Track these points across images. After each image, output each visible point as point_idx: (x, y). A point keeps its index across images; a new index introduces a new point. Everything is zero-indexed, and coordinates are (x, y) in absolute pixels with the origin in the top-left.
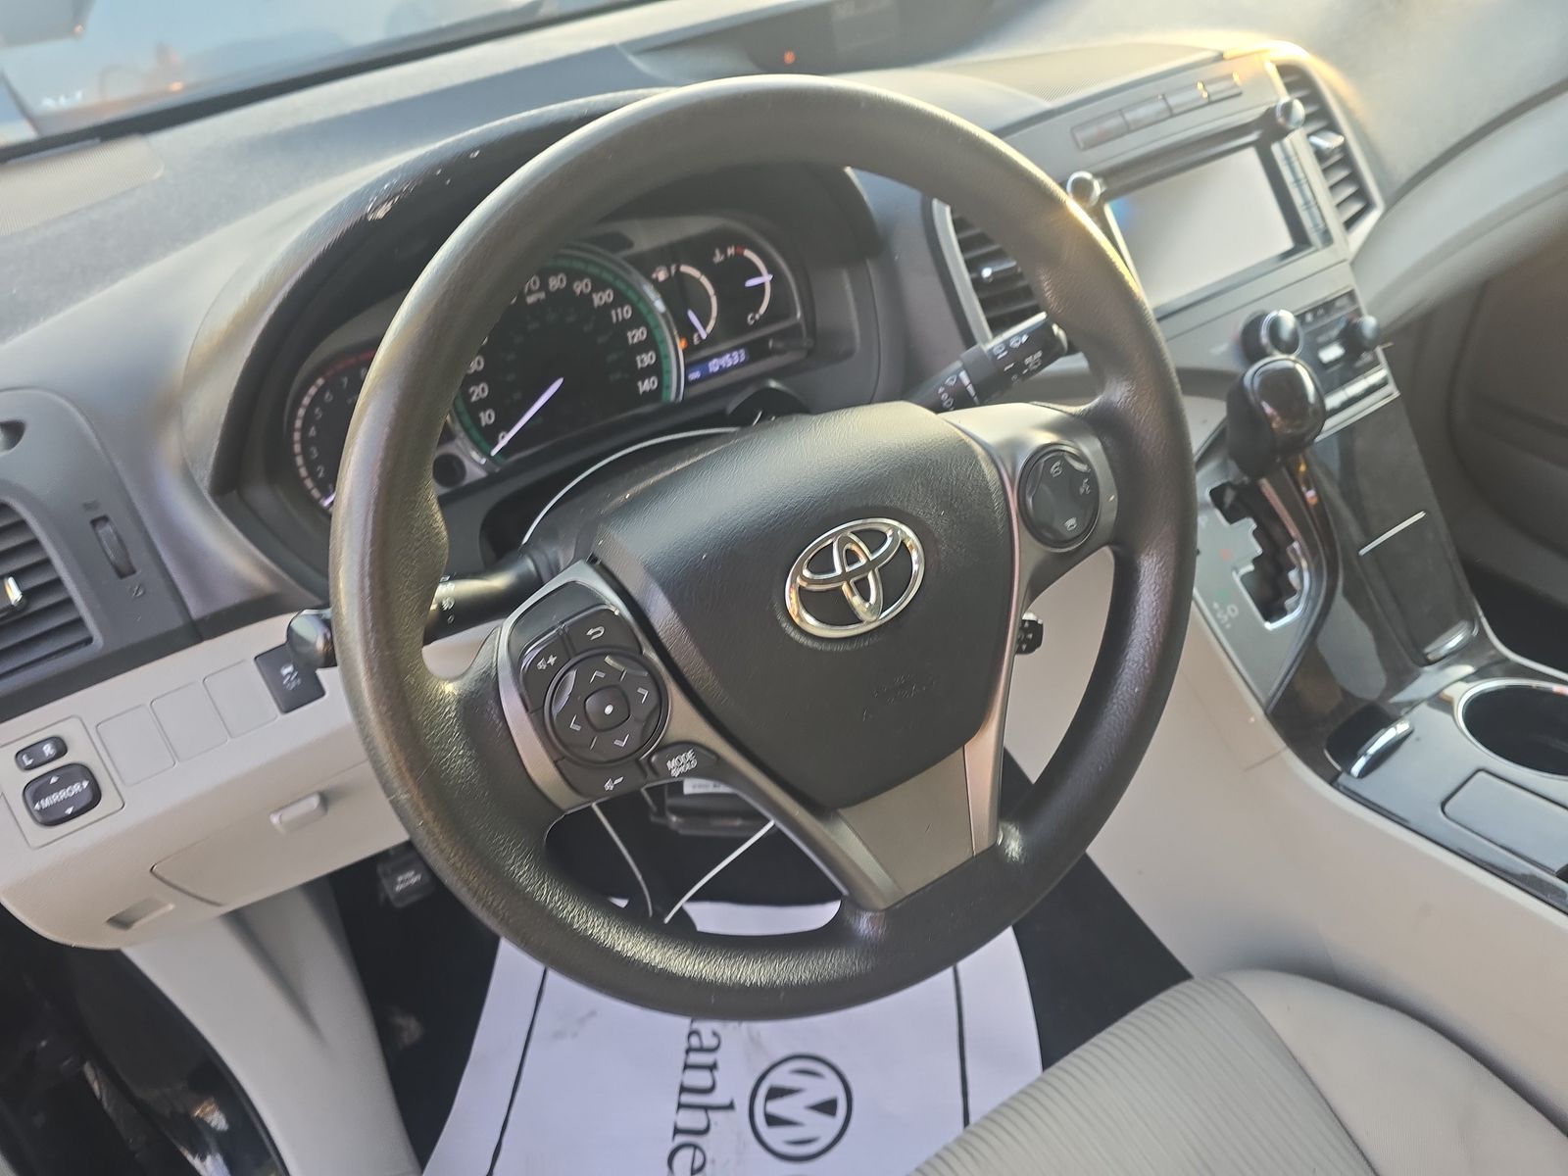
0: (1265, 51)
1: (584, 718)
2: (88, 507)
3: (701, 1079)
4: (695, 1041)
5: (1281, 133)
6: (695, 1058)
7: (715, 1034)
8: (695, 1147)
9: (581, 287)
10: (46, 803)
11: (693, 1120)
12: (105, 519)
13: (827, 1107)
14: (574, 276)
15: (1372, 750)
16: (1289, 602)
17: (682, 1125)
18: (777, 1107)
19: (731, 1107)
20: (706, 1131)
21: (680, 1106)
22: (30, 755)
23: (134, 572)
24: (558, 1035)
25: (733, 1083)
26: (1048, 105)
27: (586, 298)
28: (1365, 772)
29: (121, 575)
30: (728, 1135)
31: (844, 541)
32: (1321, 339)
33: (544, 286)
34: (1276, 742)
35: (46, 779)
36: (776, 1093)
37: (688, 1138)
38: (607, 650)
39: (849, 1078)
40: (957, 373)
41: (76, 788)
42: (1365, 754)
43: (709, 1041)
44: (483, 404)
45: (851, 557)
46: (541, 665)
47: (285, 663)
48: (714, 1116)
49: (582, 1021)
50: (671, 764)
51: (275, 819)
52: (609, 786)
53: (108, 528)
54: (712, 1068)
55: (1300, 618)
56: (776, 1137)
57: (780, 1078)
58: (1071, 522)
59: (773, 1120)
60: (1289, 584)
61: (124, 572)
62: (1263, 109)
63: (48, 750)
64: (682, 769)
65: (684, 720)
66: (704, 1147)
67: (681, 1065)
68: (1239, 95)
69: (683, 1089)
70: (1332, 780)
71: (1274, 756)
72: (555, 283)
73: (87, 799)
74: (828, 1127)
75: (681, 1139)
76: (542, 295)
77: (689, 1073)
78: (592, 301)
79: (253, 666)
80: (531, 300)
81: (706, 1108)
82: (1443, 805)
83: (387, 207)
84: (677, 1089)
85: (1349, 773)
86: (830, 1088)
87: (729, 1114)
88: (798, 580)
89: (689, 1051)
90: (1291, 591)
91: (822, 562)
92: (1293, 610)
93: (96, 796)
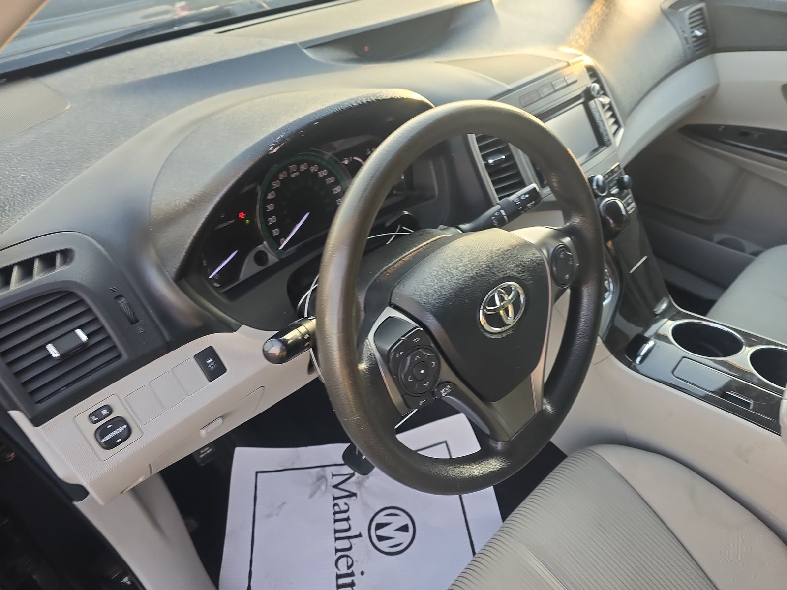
0: (582, 61)
1: (413, 377)
2: (113, 291)
3: (343, 525)
4: (337, 509)
5: (592, 98)
6: (338, 516)
7: (346, 504)
8: (347, 556)
9: (314, 169)
10: (107, 438)
11: (344, 544)
12: (121, 296)
13: (404, 529)
14: (311, 164)
15: (643, 353)
16: (606, 294)
17: (338, 547)
18: (382, 532)
19: (360, 536)
20: (350, 549)
21: (336, 539)
22: (96, 415)
23: (137, 321)
24: (269, 516)
25: (359, 524)
26: (509, 87)
27: (316, 173)
28: (641, 362)
29: (133, 323)
30: (361, 549)
31: (499, 292)
32: (611, 185)
33: (298, 170)
34: (608, 353)
35: (105, 426)
36: (380, 526)
37: (343, 553)
38: (420, 346)
39: (411, 514)
40: (499, 210)
41: (120, 429)
42: (639, 356)
43: (344, 508)
44: (274, 226)
45: (502, 299)
46: (398, 356)
47: (208, 358)
48: (353, 541)
49: (280, 507)
50: (442, 392)
51: (203, 432)
52: (421, 403)
53: (123, 300)
54: (347, 519)
55: (612, 301)
56: (383, 545)
57: (380, 519)
58: (567, 276)
59: (381, 538)
60: (606, 288)
61: (134, 321)
62: (584, 88)
63: (105, 412)
64: (445, 393)
65: (446, 373)
66: (351, 556)
67: (333, 520)
68: (576, 81)
69: (336, 531)
70: (629, 365)
71: (607, 358)
72: (303, 167)
73: (126, 434)
74: (405, 538)
75: (339, 554)
76: (297, 173)
77: (337, 523)
78: (318, 175)
79: (194, 361)
80: (293, 175)
81: (348, 538)
82: (673, 372)
83: (278, 148)
84: (333, 532)
85: (635, 362)
86: (404, 520)
87: (360, 538)
88: (485, 311)
89: (335, 513)
90: (606, 290)
91: (492, 302)
92: (608, 297)
93: (129, 431)
